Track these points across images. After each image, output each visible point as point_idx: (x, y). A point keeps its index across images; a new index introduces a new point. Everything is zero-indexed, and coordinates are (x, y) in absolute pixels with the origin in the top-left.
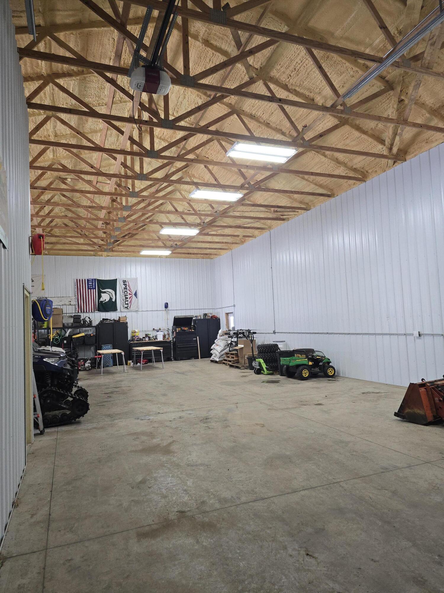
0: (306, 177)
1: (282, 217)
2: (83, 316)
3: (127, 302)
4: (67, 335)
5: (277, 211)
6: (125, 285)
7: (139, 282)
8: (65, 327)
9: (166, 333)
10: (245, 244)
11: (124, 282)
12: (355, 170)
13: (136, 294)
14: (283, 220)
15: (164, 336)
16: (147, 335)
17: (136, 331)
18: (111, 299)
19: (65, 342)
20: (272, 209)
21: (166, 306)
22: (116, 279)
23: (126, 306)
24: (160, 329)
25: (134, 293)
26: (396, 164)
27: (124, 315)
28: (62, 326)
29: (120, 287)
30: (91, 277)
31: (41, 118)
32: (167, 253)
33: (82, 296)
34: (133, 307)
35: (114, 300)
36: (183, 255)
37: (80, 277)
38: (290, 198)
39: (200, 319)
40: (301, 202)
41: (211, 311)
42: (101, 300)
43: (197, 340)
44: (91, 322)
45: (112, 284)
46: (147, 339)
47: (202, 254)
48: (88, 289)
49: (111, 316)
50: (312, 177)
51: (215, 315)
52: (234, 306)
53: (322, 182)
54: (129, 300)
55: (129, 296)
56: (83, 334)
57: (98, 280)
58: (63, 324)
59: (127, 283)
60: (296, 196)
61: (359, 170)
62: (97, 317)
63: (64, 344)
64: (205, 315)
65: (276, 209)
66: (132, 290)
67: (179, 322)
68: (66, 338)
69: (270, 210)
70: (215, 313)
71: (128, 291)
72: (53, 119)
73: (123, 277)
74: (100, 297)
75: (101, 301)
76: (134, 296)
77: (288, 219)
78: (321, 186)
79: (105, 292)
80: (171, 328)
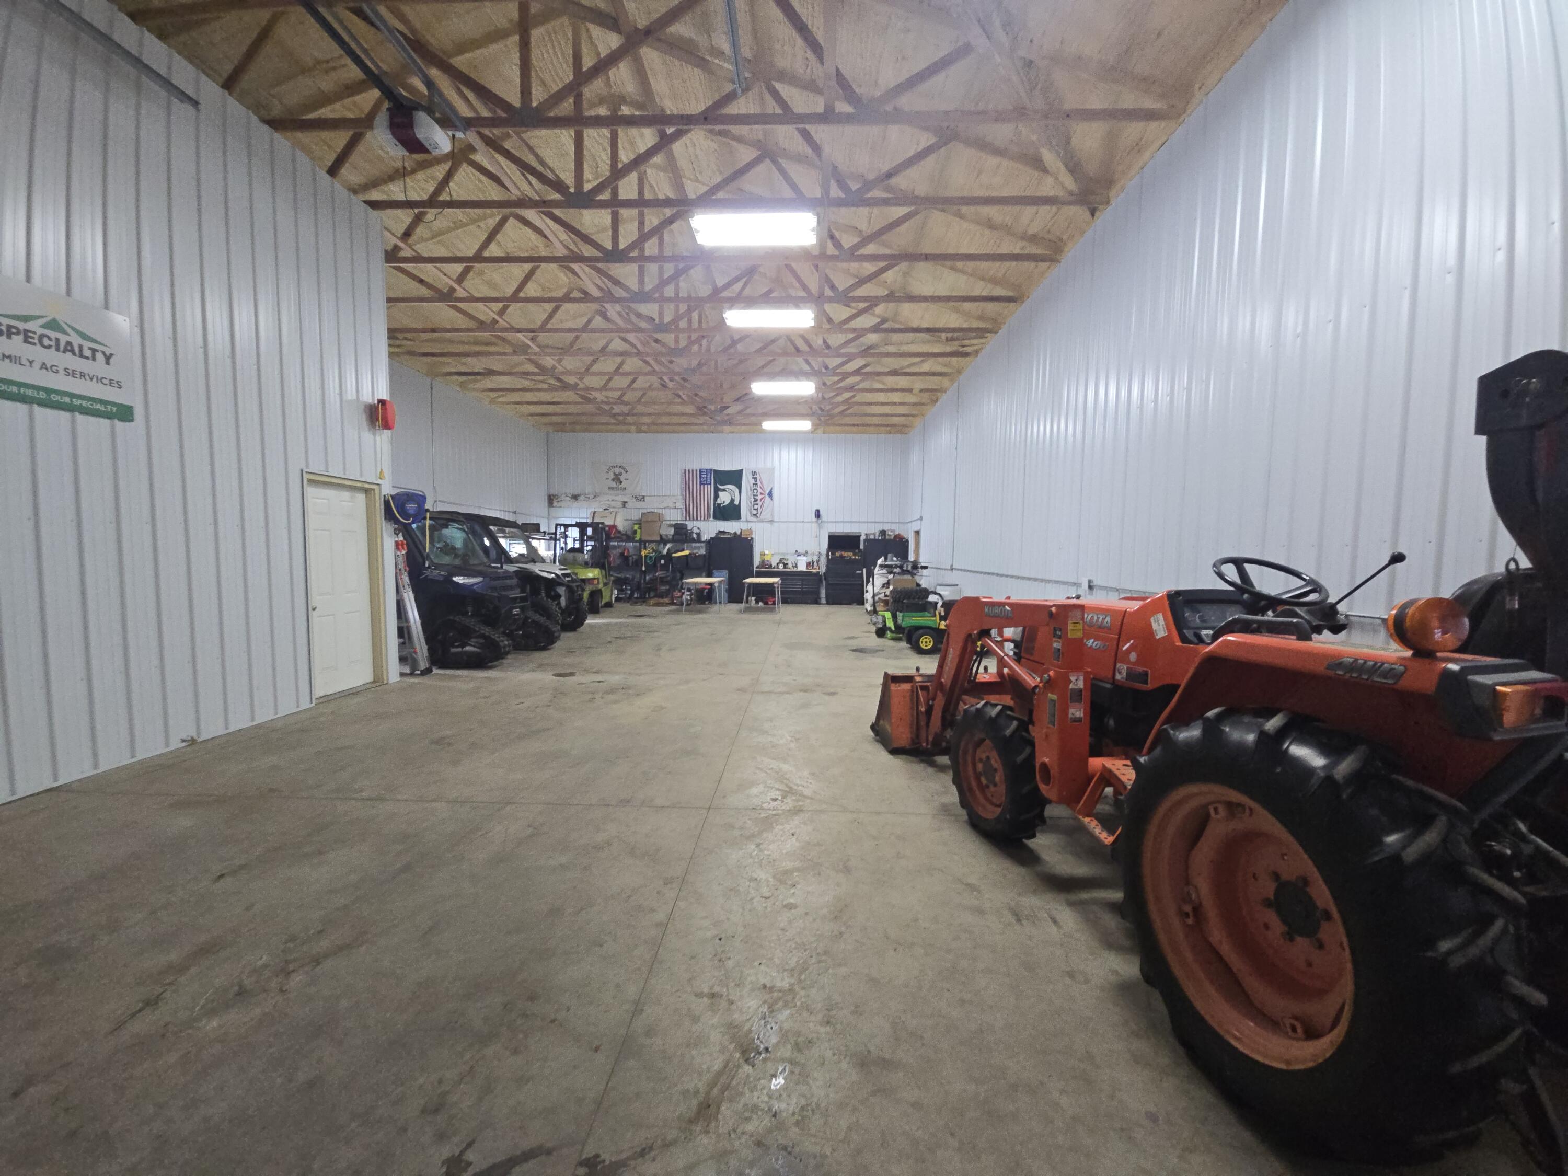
0: (960, 264)
1: (961, 349)
2: (690, 525)
3: (756, 507)
4: (665, 552)
5: (952, 339)
6: (755, 479)
7: (777, 473)
8: (663, 541)
9: (815, 559)
10: (939, 403)
11: (754, 473)
12: (1033, 239)
13: (770, 494)
14: (966, 355)
15: (808, 564)
16: (781, 561)
17: (767, 552)
18: (732, 501)
19: (662, 562)
20: (943, 336)
21: (818, 514)
22: (741, 471)
23: (755, 512)
24: (806, 552)
25: (767, 492)
26: (1097, 214)
27: (749, 526)
28: (658, 539)
29: (746, 481)
30: (706, 466)
31: (492, 222)
32: (805, 425)
33: (691, 495)
34: (765, 515)
35: (736, 503)
36: (854, 429)
37: (689, 467)
38: (957, 311)
39: (875, 540)
40: (981, 318)
41: (893, 527)
42: (719, 501)
43: (862, 574)
44: (698, 535)
45: (734, 478)
46: (781, 566)
47: (887, 426)
48: (701, 484)
49: (731, 527)
50: (970, 265)
51: (902, 533)
52: (921, 519)
53: (991, 273)
54: (760, 504)
55: (759, 497)
56: (687, 552)
57: (715, 471)
58: (661, 536)
59: (758, 476)
60: (967, 306)
61: (1043, 238)
62: (709, 529)
63: (661, 565)
64: (883, 533)
65: (950, 335)
66: (765, 487)
67: (837, 542)
68: (663, 557)
69: (940, 337)
70: (898, 530)
71: (759, 489)
72: (511, 220)
73: (753, 467)
74: (716, 496)
75: (719, 505)
76: (767, 497)
77: (977, 352)
78: (994, 281)
79: (724, 490)
80: (824, 551)
